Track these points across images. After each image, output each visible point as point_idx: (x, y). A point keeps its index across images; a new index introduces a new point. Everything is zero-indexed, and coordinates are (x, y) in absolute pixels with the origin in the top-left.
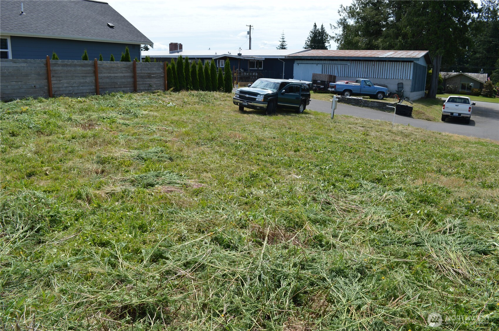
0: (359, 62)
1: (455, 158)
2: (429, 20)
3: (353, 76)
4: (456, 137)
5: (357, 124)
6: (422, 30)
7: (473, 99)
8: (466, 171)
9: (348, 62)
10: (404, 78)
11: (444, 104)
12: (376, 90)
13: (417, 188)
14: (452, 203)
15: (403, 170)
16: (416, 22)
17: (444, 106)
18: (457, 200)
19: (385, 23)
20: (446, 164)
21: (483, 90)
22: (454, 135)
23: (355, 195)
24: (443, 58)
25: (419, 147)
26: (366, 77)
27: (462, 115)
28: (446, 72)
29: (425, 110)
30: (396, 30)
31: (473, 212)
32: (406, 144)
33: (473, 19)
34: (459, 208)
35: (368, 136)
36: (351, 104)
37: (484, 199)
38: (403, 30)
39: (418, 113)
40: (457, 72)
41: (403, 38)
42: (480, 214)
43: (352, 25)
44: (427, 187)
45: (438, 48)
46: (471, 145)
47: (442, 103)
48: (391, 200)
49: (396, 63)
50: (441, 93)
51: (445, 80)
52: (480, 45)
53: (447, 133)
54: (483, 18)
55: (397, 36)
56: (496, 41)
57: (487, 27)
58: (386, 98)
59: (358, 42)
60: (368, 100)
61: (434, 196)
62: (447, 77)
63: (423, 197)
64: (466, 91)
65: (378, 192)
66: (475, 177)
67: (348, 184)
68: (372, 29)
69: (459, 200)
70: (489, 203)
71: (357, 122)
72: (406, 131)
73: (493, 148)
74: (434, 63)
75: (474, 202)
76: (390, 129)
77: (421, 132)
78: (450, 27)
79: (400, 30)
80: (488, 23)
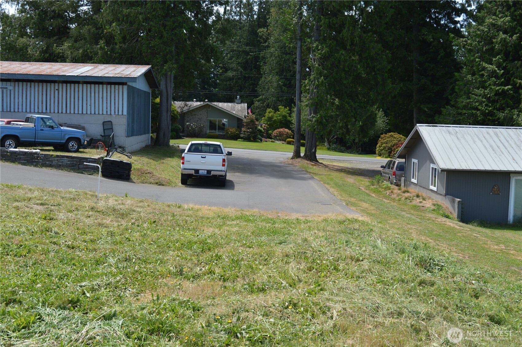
0: (29, 84)
1: (205, 247)
2: (149, 13)
3: (20, 110)
4: (206, 210)
5: (30, 199)
6: (138, 30)
7: (227, 146)
8: (223, 268)
9: (9, 83)
10: (113, 113)
11: (183, 155)
12: (65, 135)
13: (143, 309)
14: (203, 327)
15: (118, 278)
16: (126, 16)
17: (183, 158)
18: (212, 320)
19: (74, 15)
20: (192, 260)
21: (243, 129)
22: (202, 206)
23: (28, 338)
24: (175, 78)
25: (145, 234)
26: (44, 111)
27: (213, 173)
28: (183, 101)
29: (154, 167)
30: (94, 29)
31: (238, 338)
32: (123, 230)
33: (218, 15)
34: (215, 334)
35: (53, 222)
36: (20, 163)
37: (254, 313)
38: (106, 29)
39: (142, 173)
40: (200, 101)
41: (108, 43)
42: (249, 339)
43: (13, 15)
44: (160, 304)
45: (166, 62)
46: (230, 223)
47: (178, 153)
48: (98, 338)
49: (97, 86)
50: (178, 137)
51: (183, 115)
52: (233, 57)
53: (191, 206)
54: (233, 14)
55: (96, 38)
56: (256, 52)
57: (240, 29)
58: (85, 148)
59: (26, 47)
60: (51, 153)
61: (173, 319)
62: (186, 109)
63: (154, 323)
64: (217, 133)
65: (74, 326)
66: (237, 277)
67: (14, 318)
68: (51, 25)
69: (215, 319)
70: (261, 317)
71: (29, 195)
72: (121, 206)
73: (264, 224)
74: (162, 87)
75: (238, 319)
76: (94, 204)
77: (148, 206)
78: (182, 27)
79: (99, 28)
80: (241, 23)
